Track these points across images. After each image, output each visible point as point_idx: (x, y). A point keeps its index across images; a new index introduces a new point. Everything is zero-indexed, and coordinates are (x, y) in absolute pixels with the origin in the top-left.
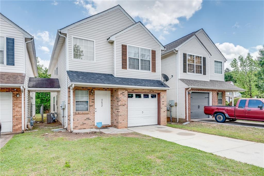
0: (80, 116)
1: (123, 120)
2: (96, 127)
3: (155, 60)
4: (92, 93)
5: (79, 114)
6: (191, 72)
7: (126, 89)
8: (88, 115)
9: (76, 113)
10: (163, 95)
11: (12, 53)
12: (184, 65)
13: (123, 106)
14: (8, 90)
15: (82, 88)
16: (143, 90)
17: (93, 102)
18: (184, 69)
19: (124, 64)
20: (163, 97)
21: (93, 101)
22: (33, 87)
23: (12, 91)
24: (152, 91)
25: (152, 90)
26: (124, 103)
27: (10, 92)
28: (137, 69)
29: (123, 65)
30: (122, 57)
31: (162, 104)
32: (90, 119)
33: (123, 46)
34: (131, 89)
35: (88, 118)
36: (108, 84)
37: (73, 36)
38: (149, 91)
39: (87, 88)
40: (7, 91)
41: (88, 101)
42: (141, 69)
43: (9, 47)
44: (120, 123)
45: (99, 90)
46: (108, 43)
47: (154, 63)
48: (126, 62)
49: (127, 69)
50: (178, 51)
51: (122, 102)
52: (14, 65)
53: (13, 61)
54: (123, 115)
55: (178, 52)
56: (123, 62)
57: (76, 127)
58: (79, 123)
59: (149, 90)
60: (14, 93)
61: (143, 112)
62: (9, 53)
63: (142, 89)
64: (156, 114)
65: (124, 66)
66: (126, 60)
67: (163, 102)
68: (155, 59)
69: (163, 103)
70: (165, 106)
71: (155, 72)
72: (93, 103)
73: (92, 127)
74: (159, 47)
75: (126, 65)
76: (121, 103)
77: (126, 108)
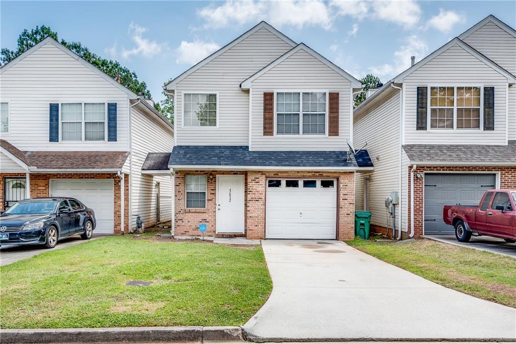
0: (192, 216)
1: (256, 226)
2: (217, 234)
3: (337, 112)
4: (211, 179)
5: (190, 212)
6: (444, 127)
7: (262, 172)
8: (204, 214)
9: (185, 210)
10: (347, 181)
11: (114, 124)
12: (418, 113)
13: (257, 201)
14: (109, 176)
15: (196, 171)
16: (298, 172)
17: (213, 194)
18: (419, 121)
19: (267, 126)
20: (346, 186)
21: (213, 192)
22: (149, 169)
23: (113, 178)
24: (318, 174)
25: (319, 172)
26: (257, 196)
27: (111, 178)
28: (294, 133)
29: (265, 128)
30: (264, 115)
31: (343, 199)
32: (207, 222)
33: (265, 94)
34: (273, 172)
35: (205, 220)
36: (226, 165)
37: (183, 92)
38: (310, 174)
39: (203, 171)
40: (108, 178)
41: (206, 191)
42: (304, 132)
43: (110, 115)
44: (250, 230)
45: (223, 174)
46: (242, 92)
47: (334, 117)
48: (272, 123)
49: (273, 135)
50: (402, 84)
51: (254, 194)
52: (116, 141)
53: (116, 136)
54: (257, 217)
55: (402, 87)
56: (265, 124)
57: (186, 232)
58: (191, 226)
59: (312, 172)
60: (116, 179)
61: (301, 214)
62: (111, 124)
63: (295, 172)
64: (333, 219)
65: (268, 131)
66: (272, 119)
67: (344, 195)
68: (337, 108)
69: (346, 197)
70: (350, 204)
71: (338, 135)
72: (212, 196)
73: (210, 234)
74: (349, 83)
75: (272, 128)
76: (253, 196)
77: (262, 205)
